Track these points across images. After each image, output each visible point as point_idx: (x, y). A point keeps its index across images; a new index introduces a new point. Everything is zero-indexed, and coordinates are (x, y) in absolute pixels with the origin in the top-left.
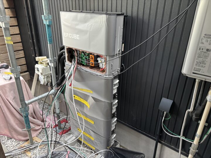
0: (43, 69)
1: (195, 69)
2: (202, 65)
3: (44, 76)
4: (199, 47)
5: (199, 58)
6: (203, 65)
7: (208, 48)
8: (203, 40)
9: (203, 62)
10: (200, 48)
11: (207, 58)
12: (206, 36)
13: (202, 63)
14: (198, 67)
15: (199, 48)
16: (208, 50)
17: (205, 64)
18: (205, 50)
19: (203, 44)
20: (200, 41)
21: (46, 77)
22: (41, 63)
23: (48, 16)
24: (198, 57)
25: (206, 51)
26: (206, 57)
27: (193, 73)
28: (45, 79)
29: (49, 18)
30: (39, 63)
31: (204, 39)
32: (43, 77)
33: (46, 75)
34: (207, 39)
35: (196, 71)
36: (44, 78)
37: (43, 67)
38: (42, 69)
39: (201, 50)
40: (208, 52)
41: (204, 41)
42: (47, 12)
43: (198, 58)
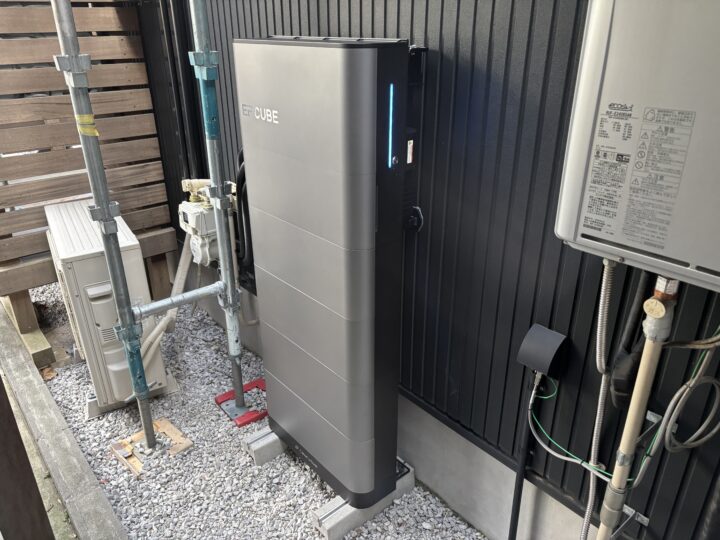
0: (200, 217)
1: (589, 223)
2: (606, 208)
3: (203, 238)
4: (594, 147)
5: (597, 185)
6: (608, 209)
7: (621, 152)
8: (605, 124)
9: (610, 200)
10: (598, 153)
11: (620, 184)
12: (614, 111)
13: (606, 203)
14: (594, 217)
15: (594, 153)
16: (621, 158)
17: (614, 204)
18: (612, 160)
19: (606, 136)
20: (598, 128)
21: (207, 240)
22: (199, 200)
23: (208, 53)
24: (594, 182)
25: (615, 161)
26: (617, 181)
27: (584, 236)
28: (207, 249)
29: (208, 60)
30: (191, 198)
31: (608, 119)
32: (200, 241)
33: (208, 236)
34: (617, 121)
35: (592, 228)
36: (203, 246)
37: (201, 209)
38: (198, 218)
39: (602, 159)
40: (623, 165)
41: (608, 127)
42: (204, 44)
43: (593, 185)
